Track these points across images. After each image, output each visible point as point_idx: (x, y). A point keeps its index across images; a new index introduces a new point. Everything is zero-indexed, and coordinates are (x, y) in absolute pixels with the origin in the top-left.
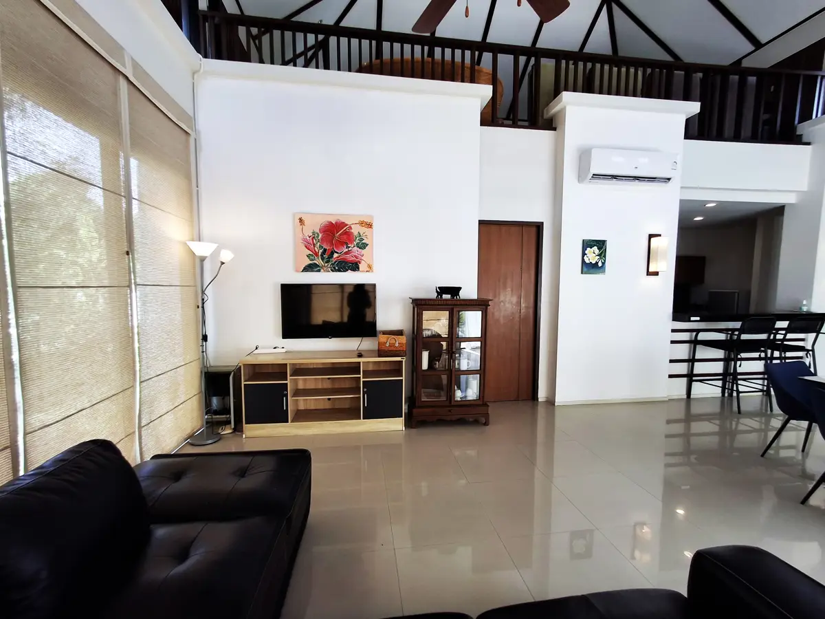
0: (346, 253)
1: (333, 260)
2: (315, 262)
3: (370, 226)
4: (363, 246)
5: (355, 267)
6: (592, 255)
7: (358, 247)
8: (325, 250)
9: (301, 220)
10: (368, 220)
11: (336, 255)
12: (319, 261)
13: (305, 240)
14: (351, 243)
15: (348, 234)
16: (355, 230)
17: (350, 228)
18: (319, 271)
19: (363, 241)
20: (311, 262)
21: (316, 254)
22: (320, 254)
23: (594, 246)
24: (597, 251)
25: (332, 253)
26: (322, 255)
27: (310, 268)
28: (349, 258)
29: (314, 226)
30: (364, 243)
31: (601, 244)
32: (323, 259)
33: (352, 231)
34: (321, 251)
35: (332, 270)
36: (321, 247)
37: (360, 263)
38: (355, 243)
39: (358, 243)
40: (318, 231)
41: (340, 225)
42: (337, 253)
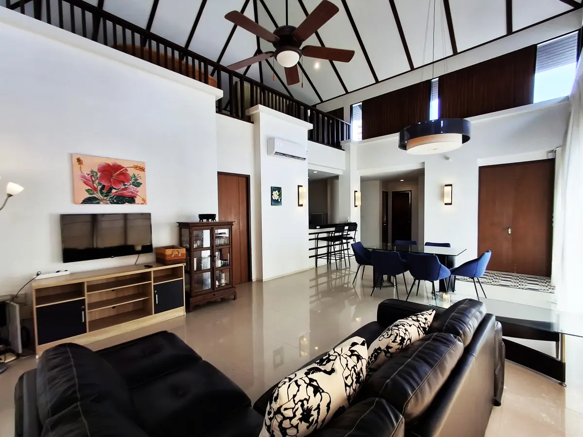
0: (123, 189)
1: (112, 195)
2: (94, 195)
3: (143, 169)
4: (138, 185)
5: (131, 200)
6: (276, 195)
7: (134, 185)
8: (104, 186)
9: (79, 160)
10: (141, 166)
11: (114, 191)
12: (98, 195)
13: (84, 177)
14: (128, 181)
15: (124, 174)
16: (131, 172)
17: (127, 170)
18: (98, 203)
20: (90, 196)
21: (95, 189)
22: (99, 189)
23: (276, 190)
24: (278, 193)
25: (111, 189)
26: (101, 190)
27: (88, 201)
28: (126, 193)
29: (91, 166)
30: (137, 183)
31: (279, 189)
32: (102, 193)
33: (128, 172)
34: (100, 187)
35: (111, 203)
36: (99, 184)
37: (136, 197)
38: (131, 182)
39: (133, 182)
40: (96, 170)
41: (117, 167)
42: (115, 189)
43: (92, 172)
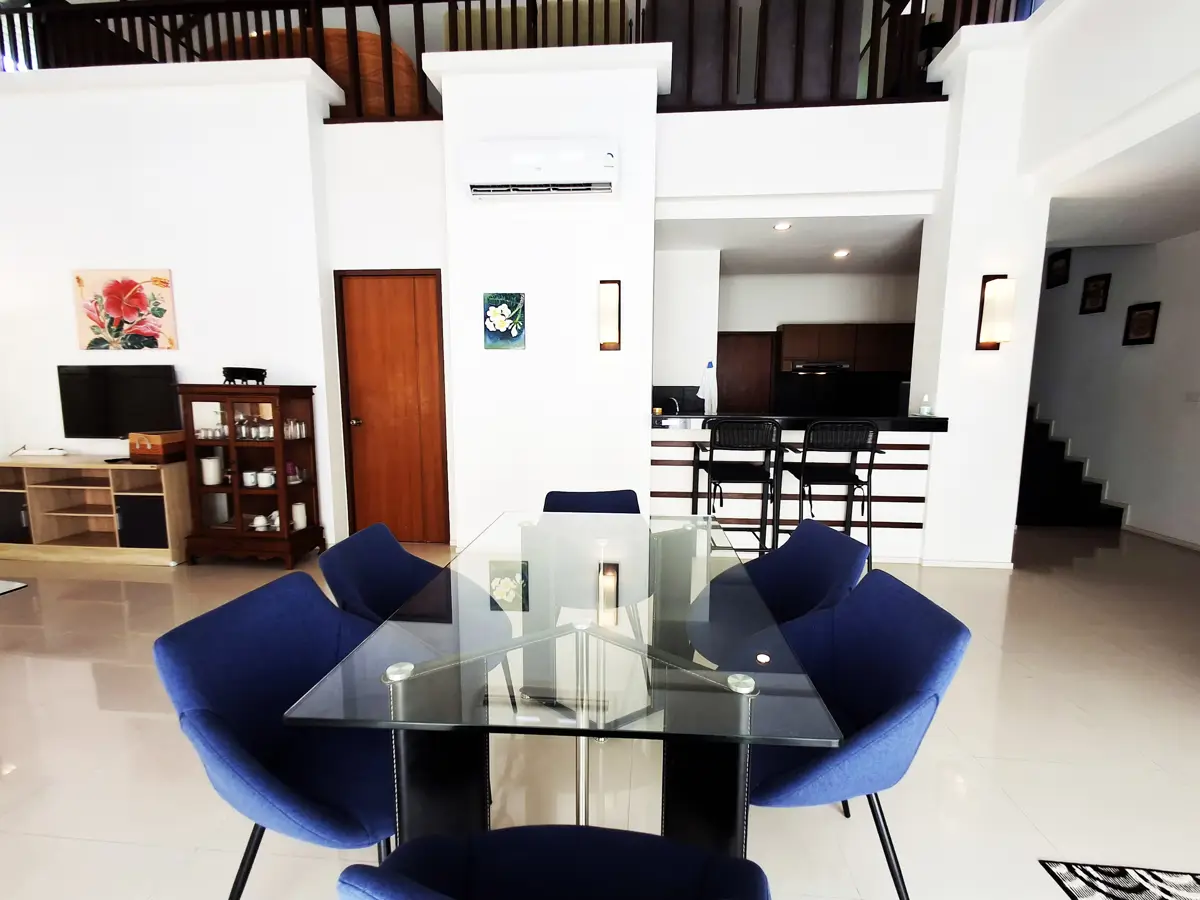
0: (139, 323)
1: (123, 334)
2: (101, 336)
3: (166, 283)
4: (160, 313)
5: (151, 341)
6: (500, 318)
7: (153, 314)
8: (112, 319)
10: (164, 276)
11: (126, 326)
12: (106, 335)
13: (86, 307)
14: (145, 309)
15: (138, 296)
16: (148, 291)
17: (141, 287)
18: (107, 348)
19: (159, 306)
20: (97, 336)
21: (102, 326)
22: (106, 325)
23: (503, 302)
24: (508, 312)
25: (122, 323)
26: (109, 327)
27: (97, 344)
28: (144, 329)
29: (97, 287)
30: (159, 309)
31: (514, 301)
32: (110, 332)
33: (144, 292)
34: (107, 321)
35: (124, 348)
36: (107, 316)
37: (158, 336)
38: (149, 309)
39: (153, 310)
40: (100, 293)
41: (128, 285)
42: (128, 323)
43: (96, 297)
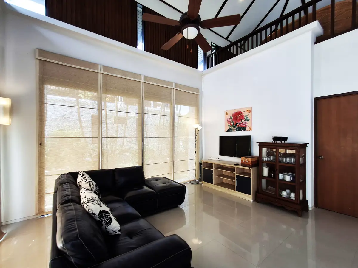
0: (241, 124)
1: (237, 127)
2: (231, 128)
3: (250, 111)
4: (248, 120)
5: (244, 129)
7: (246, 121)
8: (234, 123)
9: (226, 113)
10: (249, 109)
11: (237, 125)
12: (232, 128)
13: (228, 120)
14: (243, 119)
15: (242, 116)
16: (245, 114)
17: (243, 113)
18: (232, 131)
19: (248, 118)
20: (229, 128)
21: (231, 125)
26: (233, 125)
27: (229, 130)
28: (243, 125)
29: (231, 115)
32: (233, 127)
34: (233, 124)
35: (236, 131)
36: (233, 122)
37: (246, 127)
38: (245, 119)
39: (246, 119)
41: (239, 113)
42: (238, 124)
43: (230, 117)
